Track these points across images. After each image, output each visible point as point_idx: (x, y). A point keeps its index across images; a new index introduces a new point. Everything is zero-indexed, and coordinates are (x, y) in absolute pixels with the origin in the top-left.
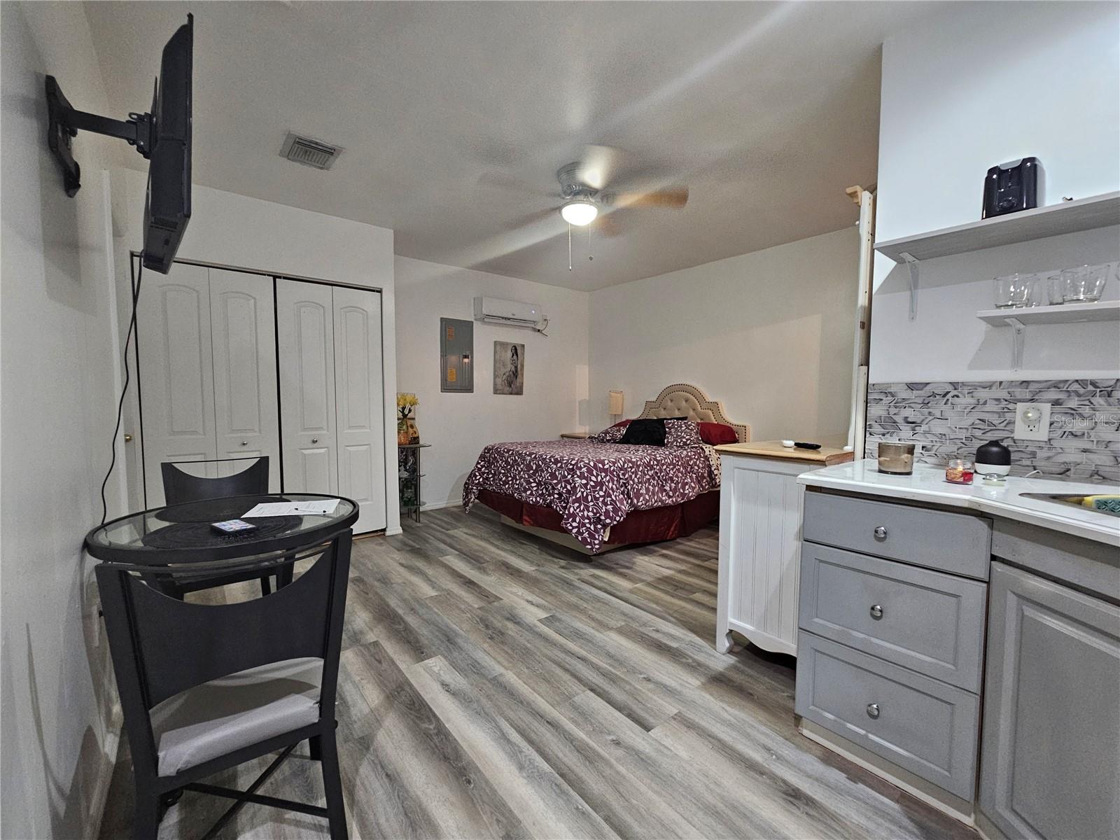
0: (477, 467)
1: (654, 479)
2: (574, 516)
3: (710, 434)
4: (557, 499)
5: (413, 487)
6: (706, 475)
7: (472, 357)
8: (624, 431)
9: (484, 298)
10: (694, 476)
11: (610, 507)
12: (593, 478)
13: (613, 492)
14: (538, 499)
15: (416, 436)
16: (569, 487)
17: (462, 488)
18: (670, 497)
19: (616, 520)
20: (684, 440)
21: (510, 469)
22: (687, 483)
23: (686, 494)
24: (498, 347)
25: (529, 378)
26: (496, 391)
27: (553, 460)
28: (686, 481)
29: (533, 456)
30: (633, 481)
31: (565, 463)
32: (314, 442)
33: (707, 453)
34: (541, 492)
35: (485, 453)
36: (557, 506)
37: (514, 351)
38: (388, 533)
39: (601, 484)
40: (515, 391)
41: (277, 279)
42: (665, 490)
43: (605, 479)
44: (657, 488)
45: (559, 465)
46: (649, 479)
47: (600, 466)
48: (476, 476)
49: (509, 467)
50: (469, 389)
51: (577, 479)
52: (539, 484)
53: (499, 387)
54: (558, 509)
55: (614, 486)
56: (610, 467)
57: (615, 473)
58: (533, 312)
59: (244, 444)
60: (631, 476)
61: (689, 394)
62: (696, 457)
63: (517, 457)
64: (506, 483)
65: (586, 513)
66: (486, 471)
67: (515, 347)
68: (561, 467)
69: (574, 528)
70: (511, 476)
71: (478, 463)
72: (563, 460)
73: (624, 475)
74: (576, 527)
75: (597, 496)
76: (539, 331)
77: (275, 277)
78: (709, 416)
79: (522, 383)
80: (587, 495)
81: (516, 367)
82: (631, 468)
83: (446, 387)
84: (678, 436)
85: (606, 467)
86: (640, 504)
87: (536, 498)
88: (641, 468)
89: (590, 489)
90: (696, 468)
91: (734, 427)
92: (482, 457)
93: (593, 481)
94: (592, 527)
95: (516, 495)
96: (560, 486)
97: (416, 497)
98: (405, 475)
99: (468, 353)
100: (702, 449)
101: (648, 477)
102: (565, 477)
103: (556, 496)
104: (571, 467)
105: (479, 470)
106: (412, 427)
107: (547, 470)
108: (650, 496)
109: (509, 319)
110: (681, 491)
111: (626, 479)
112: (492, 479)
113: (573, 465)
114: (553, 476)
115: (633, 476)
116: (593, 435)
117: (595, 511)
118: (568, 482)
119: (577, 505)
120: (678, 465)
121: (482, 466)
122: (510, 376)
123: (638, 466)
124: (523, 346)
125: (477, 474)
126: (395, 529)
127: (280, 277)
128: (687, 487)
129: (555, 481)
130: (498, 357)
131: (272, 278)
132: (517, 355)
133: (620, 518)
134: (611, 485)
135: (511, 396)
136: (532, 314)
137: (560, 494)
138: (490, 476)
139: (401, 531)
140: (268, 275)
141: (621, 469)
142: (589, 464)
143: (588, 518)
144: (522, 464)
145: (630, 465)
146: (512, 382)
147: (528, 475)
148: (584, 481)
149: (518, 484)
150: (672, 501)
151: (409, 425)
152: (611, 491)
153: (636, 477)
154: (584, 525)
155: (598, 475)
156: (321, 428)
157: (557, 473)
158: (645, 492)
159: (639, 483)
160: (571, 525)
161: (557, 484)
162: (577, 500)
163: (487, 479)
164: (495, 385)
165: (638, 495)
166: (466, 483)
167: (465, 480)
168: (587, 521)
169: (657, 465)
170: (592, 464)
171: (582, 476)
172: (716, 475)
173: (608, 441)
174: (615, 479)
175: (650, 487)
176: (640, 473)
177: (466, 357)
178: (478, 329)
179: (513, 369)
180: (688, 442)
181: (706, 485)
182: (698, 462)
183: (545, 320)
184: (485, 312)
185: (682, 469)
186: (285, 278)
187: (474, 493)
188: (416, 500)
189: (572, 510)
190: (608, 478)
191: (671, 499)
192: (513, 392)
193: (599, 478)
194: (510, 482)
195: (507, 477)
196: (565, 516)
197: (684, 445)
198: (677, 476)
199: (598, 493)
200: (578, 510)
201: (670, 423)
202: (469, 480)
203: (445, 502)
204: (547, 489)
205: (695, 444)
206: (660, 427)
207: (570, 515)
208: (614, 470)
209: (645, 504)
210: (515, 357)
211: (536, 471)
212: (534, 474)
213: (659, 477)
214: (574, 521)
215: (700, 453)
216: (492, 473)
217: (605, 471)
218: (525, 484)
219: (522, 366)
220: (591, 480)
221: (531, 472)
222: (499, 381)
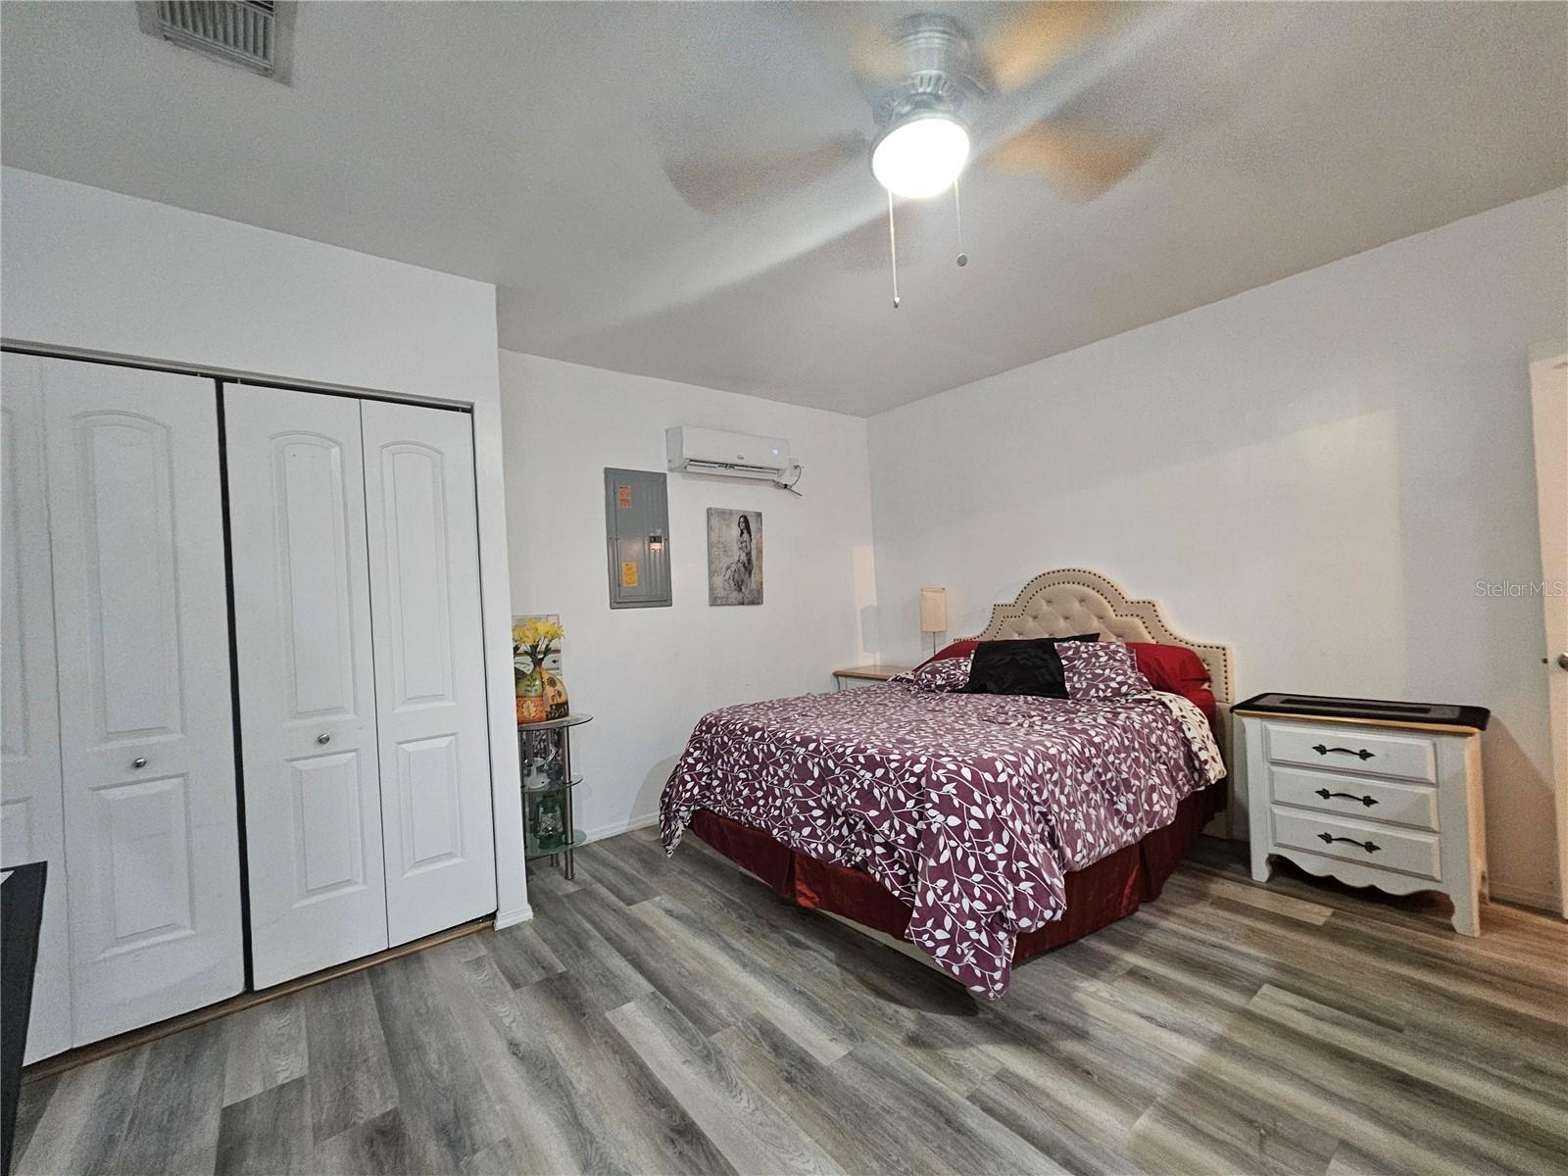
0: (686, 761)
1: (1095, 790)
2: (937, 913)
3: (1163, 668)
4: (882, 856)
5: (557, 808)
6: (1181, 762)
7: (667, 540)
8: (967, 666)
9: (684, 429)
10: (1163, 767)
11: (1026, 886)
12: (976, 811)
13: (1028, 842)
14: (831, 848)
15: (560, 700)
16: (911, 830)
17: (658, 804)
18: (1127, 826)
19: (1042, 918)
20: (1114, 685)
21: (759, 772)
22: (1153, 788)
23: (1157, 813)
24: (715, 520)
25: (772, 572)
26: (714, 601)
27: (862, 760)
28: (1151, 782)
29: (812, 746)
30: (1058, 802)
31: (896, 770)
32: (322, 741)
33: (1176, 713)
34: (836, 833)
35: (701, 731)
36: (886, 876)
37: (743, 525)
38: (501, 924)
39: (997, 825)
40: (749, 597)
41: (226, 385)
42: (1118, 812)
43: (1004, 813)
44: (1102, 810)
45: (880, 772)
46: (1087, 793)
47: (988, 777)
48: (684, 783)
49: (756, 767)
50: (665, 600)
51: (932, 812)
52: (830, 812)
53: (720, 592)
54: (887, 883)
55: (1027, 829)
56: (1011, 777)
57: (1022, 792)
58: (776, 452)
59: (138, 765)
60: (1052, 793)
61: (1085, 588)
62: (1160, 725)
63: (773, 747)
64: (750, 802)
65: (966, 902)
66: (706, 770)
67: (745, 517)
68: (885, 777)
69: (939, 943)
70: (761, 789)
71: (688, 754)
72: (890, 761)
73: (1040, 792)
74: (945, 942)
75: (992, 857)
76: (786, 486)
77: (220, 381)
78: (1135, 629)
79: (762, 584)
80: (965, 855)
81: (749, 554)
82: (1051, 772)
83: (620, 599)
84: (1096, 676)
85: (1002, 778)
86: (1078, 858)
87: (825, 846)
88: (1069, 770)
89: (970, 840)
90: (1164, 749)
91: (1195, 649)
92: (696, 740)
93: (977, 819)
94: (984, 938)
95: (775, 832)
96: (886, 825)
97: (564, 825)
98: (540, 782)
99: (658, 532)
100: (1164, 704)
101: (1084, 787)
102: (897, 803)
103: (879, 850)
104: (913, 780)
105: (692, 767)
106: (552, 682)
107: (849, 783)
108: (1093, 834)
109: (732, 466)
110: (1146, 807)
111: (1045, 801)
112: (718, 790)
113: (919, 776)
114: (867, 797)
115: (1057, 791)
116: (903, 675)
117: (989, 897)
118: (906, 817)
119: (942, 883)
120: (1134, 749)
121: (698, 760)
122: (739, 569)
123: (1064, 766)
124: (759, 515)
125: (687, 778)
126: (516, 911)
127: (234, 380)
128: (1155, 797)
129: (873, 813)
130: (714, 538)
131: (212, 380)
132: (749, 532)
133: (1055, 912)
134: (1018, 824)
135: (742, 607)
136: (771, 457)
137: (890, 847)
138: (715, 783)
139: (527, 914)
140: (203, 375)
141: (1032, 780)
142: (958, 773)
143: (973, 915)
144: (786, 761)
145: (1049, 765)
146: (743, 581)
147: (802, 789)
148: (954, 821)
149: (780, 808)
150: (1134, 834)
151: (545, 680)
152: (1023, 844)
153: (1062, 793)
154: (965, 936)
155: (985, 801)
156: (340, 710)
157: (876, 792)
158: (1084, 827)
159: (1071, 805)
160: (932, 938)
161: (879, 820)
162: (942, 871)
163: (708, 786)
164: (712, 588)
165: (1073, 836)
166: (665, 794)
167: (662, 787)
168: (971, 924)
169: (1097, 756)
170: (966, 773)
171: (945, 807)
172: (1206, 762)
173: (941, 688)
174: (1026, 806)
175: (1091, 811)
176: (1068, 782)
177: (655, 539)
178: (675, 486)
179: (744, 558)
180: (1124, 689)
181: (1184, 785)
182: (1165, 737)
183: (796, 467)
184: (688, 454)
185: (1142, 757)
186: (245, 382)
187: (682, 818)
188: (565, 832)
189: (930, 897)
190: (1010, 807)
191: (1130, 831)
192: (746, 601)
193: (990, 810)
194: (761, 802)
195: (753, 790)
196: (915, 915)
197: (1114, 696)
198: (1137, 777)
199: (992, 851)
200: (947, 898)
201: (1070, 648)
202: (670, 787)
203: (627, 821)
204: (851, 828)
205: (1140, 692)
206: (1047, 656)
207: (929, 912)
208: (1019, 785)
209: (1089, 855)
210: (745, 535)
211: (821, 782)
212: (817, 787)
213: (1103, 784)
214: (939, 925)
215: (1162, 716)
216: (717, 778)
217: (1001, 789)
218: (795, 810)
219: (760, 551)
220: (971, 817)
221: (810, 783)
222: (719, 581)
